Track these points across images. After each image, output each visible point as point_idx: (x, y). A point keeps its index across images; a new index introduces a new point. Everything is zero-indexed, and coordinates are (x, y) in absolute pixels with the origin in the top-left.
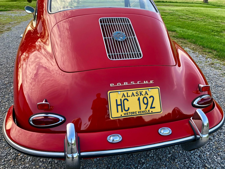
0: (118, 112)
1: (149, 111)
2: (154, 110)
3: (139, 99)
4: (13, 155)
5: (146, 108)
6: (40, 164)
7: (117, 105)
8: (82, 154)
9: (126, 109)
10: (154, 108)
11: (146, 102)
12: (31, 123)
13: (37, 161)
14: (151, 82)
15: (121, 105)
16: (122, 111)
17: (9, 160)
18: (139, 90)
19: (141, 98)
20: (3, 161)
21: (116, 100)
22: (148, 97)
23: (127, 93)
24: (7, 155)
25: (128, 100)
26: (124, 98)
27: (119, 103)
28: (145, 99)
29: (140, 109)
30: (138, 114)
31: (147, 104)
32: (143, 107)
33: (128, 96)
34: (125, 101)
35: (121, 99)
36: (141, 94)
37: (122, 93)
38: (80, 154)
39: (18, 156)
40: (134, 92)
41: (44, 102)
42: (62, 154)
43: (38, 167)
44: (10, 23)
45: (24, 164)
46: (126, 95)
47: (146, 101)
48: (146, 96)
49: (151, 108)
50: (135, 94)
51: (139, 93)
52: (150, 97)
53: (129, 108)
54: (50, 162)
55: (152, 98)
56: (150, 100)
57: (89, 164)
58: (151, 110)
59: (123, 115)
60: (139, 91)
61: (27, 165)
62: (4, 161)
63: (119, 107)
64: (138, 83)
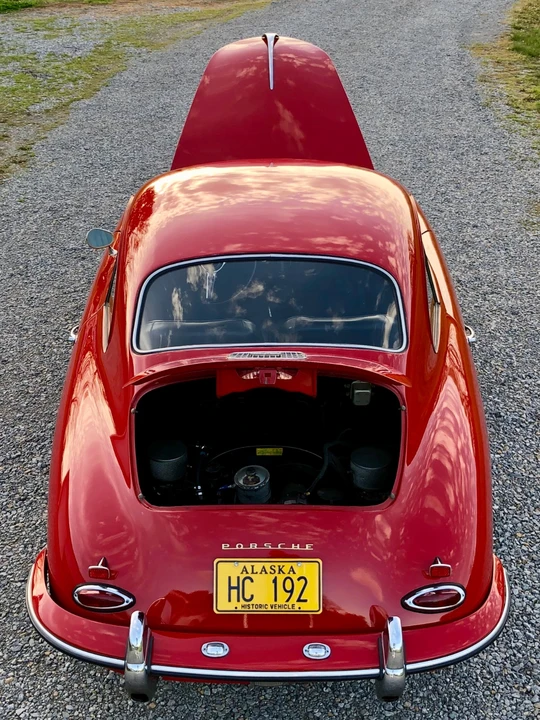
0: (230, 600)
1: (293, 605)
2: (304, 607)
3: (275, 581)
4: (34, 651)
5: (288, 601)
6: (89, 681)
7: (230, 588)
8: (154, 667)
9: (248, 597)
10: (306, 601)
11: (289, 588)
12: (76, 598)
13: (84, 674)
14: (308, 547)
15: (237, 588)
16: (238, 601)
17: (28, 662)
18: (277, 563)
19: (281, 578)
20: (13, 661)
21: (230, 578)
22: (295, 578)
23: (253, 567)
24: (21, 650)
25: (252, 581)
26: (245, 575)
27: (234, 583)
28: (288, 581)
29: (276, 600)
30: (270, 609)
31: (291, 591)
32: (283, 596)
33: (253, 573)
34: (247, 581)
35: (238, 578)
36: (280, 570)
37: (242, 565)
38: (149, 668)
39: (44, 656)
40: (268, 566)
41: (100, 566)
42: (121, 662)
43: (84, 685)
45: (57, 676)
46: (250, 571)
47: (288, 586)
48: (291, 575)
49: (299, 600)
50: (268, 570)
51: (277, 569)
52: (299, 579)
53: (252, 596)
54: (108, 680)
55: (303, 581)
56: (299, 585)
57: (191, 698)
58: (297, 605)
59: (239, 608)
60: (276, 564)
61: (63, 679)
62: (17, 663)
63: (234, 592)
64: (279, 548)
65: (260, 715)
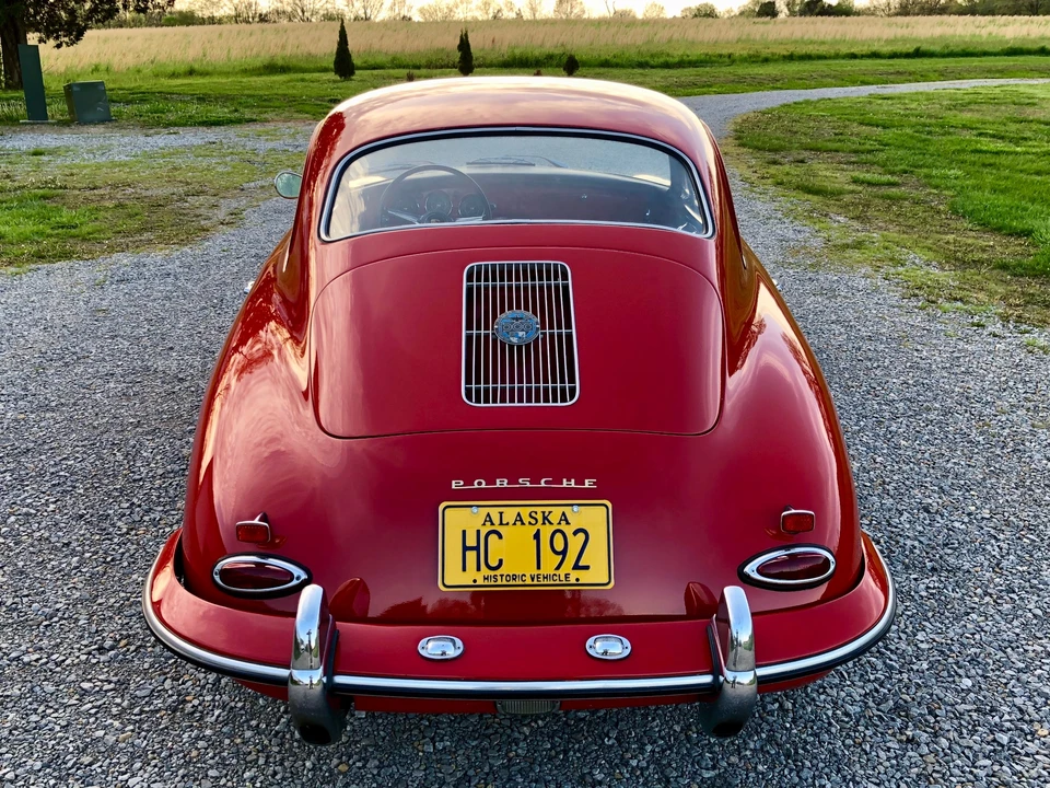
0: (464, 569)
1: (567, 576)
2: (585, 577)
3: (537, 536)
4: (170, 696)
5: (558, 568)
6: (248, 734)
7: (465, 549)
9: (493, 563)
10: (587, 568)
11: (559, 546)
12: (217, 578)
13: (241, 725)
14: (587, 483)
15: (476, 549)
16: (479, 569)
17: (160, 709)
18: (539, 507)
19: (546, 532)
20: (136, 710)
21: (464, 532)
22: (569, 531)
23: (501, 513)
24: (151, 695)
25: (500, 537)
26: (489, 527)
27: (471, 542)
28: (559, 537)
29: (539, 567)
30: (529, 582)
31: (564, 553)
32: (550, 561)
33: (501, 524)
34: (493, 537)
35: (478, 532)
36: (545, 518)
37: (485, 511)
38: (330, 679)
39: (184, 702)
40: (525, 512)
41: (256, 521)
43: (239, 741)
44: (243, 190)
45: (200, 728)
46: (496, 520)
47: (559, 545)
48: (563, 527)
49: (576, 567)
50: (526, 519)
51: (540, 517)
52: (575, 533)
53: (501, 561)
54: (277, 733)
55: (581, 536)
56: (575, 543)
58: (574, 575)
59: (480, 581)
60: (539, 510)
61: (208, 732)
62: (142, 712)
63: (471, 555)
64: (543, 485)
65: (509, 780)
